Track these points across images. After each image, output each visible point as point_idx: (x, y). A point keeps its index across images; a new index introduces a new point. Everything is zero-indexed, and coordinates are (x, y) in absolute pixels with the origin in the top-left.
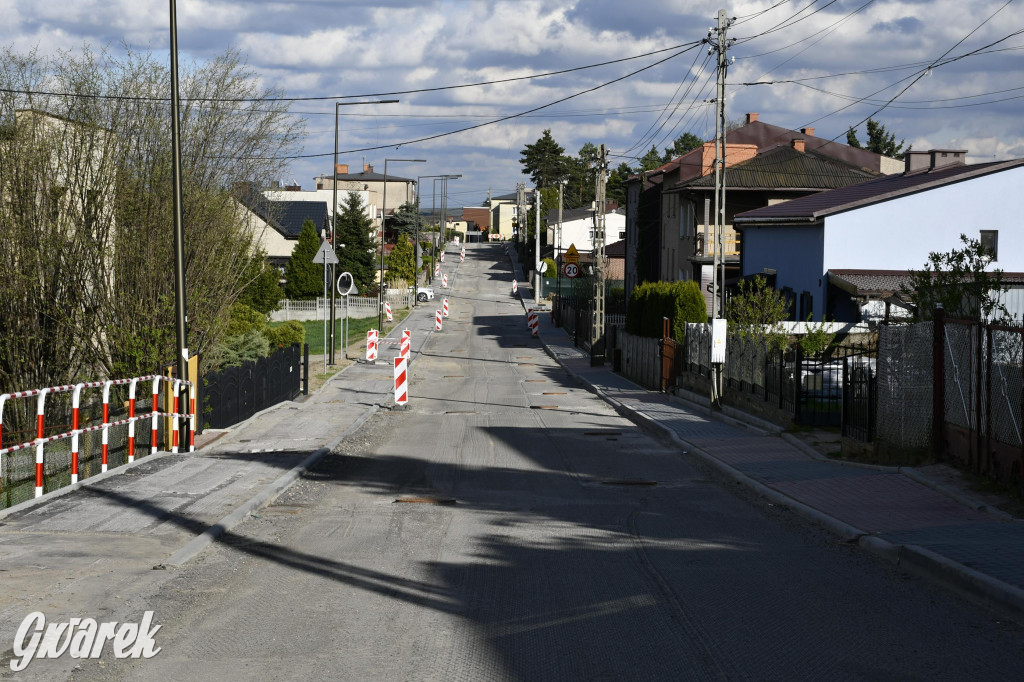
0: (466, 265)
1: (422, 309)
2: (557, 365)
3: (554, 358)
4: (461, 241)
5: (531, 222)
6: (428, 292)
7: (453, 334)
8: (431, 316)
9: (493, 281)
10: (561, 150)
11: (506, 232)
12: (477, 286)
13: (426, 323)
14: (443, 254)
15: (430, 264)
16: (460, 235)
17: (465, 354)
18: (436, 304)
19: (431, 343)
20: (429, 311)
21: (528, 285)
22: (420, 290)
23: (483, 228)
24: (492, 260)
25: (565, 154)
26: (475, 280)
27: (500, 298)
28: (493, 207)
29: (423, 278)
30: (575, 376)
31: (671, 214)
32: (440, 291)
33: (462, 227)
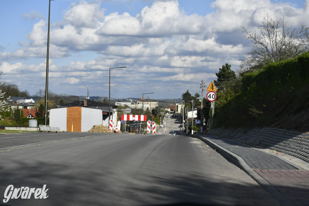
0: (170, 120)
1: (161, 129)
4: (169, 113)
6: (162, 126)
8: (163, 131)
9: (175, 124)
10: (191, 95)
11: (180, 111)
12: (172, 125)
13: (162, 132)
14: (165, 117)
15: (162, 120)
16: (168, 112)
18: (163, 128)
20: (163, 130)
22: (161, 126)
23: (174, 110)
24: (176, 118)
25: (192, 96)
27: (176, 127)
28: (176, 105)
29: (161, 123)
32: (164, 126)
33: (169, 110)
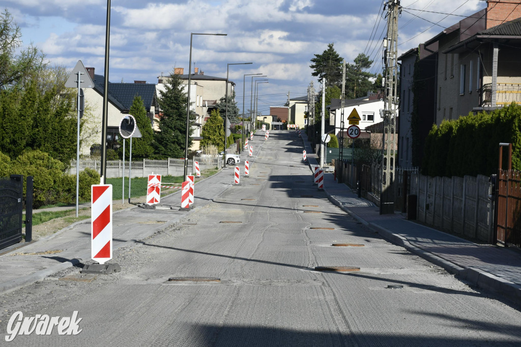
0: (269, 143)
1: (229, 169)
2: (344, 213)
3: (340, 207)
4: (267, 128)
5: (318, 111)
6: (237, 158)
7: (250, 187)
9: (288, 153)
10: (342, 59)
11: (301, 122)
12: (276, 156)
14: (252, 135)
15: (241, 139)
16: (267, 124)
17: (254, 202)
19: (226, 193)
21: (315, 156)
22: (229, 156)
23: (284, 121)
24: (289, 139)
25: (344, 62)
26: (275, 152)
27: (293, 164)
28: (291, 106)
29: (233, 148)
30: (365, 223)
31: (449, 76)
32: (246, 158)
33: (269, 120)
